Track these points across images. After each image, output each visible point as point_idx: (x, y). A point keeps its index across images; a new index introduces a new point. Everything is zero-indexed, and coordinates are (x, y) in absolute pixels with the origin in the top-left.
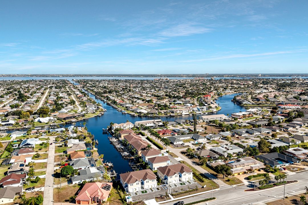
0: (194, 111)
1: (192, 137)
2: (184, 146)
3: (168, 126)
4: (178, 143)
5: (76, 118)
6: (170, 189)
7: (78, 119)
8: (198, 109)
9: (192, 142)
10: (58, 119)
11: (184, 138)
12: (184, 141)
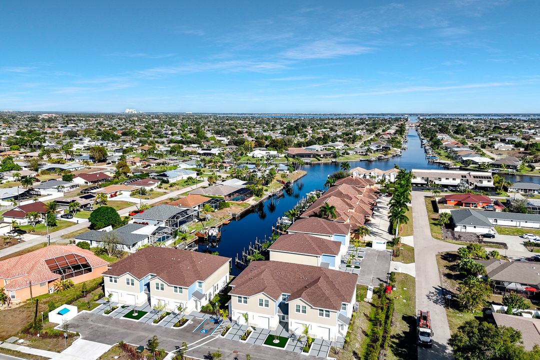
3: (511, 191)
4: (470, 229)
5: (316, 158)
6: (211, 338)
7: (319, 160)
9: (532, 238)
10: (285, 157)
11: (513, 224)
12: (502, 230)
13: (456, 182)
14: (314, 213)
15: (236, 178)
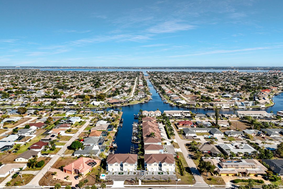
0: (237, 105)
1: (210, 131)
2: (195, 139)
3: (196, 118)
4: (190, 135)
5: (122, 104)
6: (145, 175)
7: (123, 105)
8: (242, 104)
9: (206, 136)
10: (107, 104)
11: (200, 131)
12: (198, 134)
13: (180, 115)
14: (147, 135)
15: (102, 120)
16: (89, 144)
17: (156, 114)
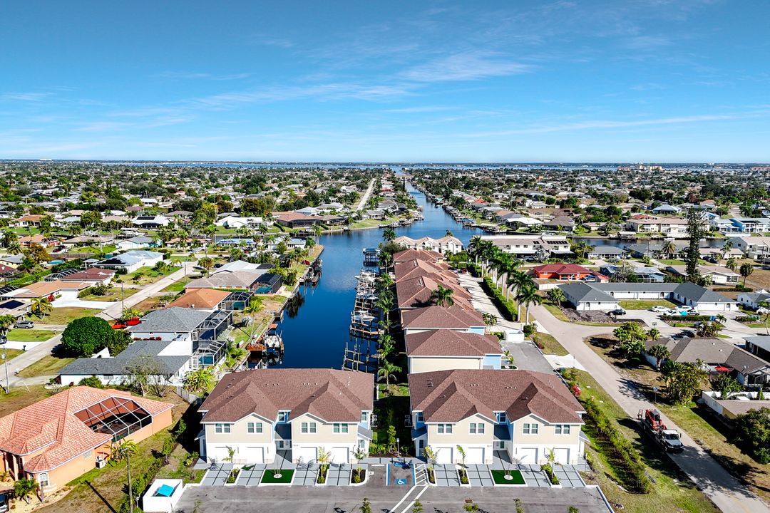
0: (718, 229)
1: (672, 294)
2: (620, 320)
3: (592, 258)
4: (594, 306)
5: (322, 226)
6: (419, 489)
8: (735, 224)
10: (275, 225)
11: (631, 296)
12: (627, 304)
13: (530, 250)
14: (417, 301)
15: (240, 259)
16: (155, 335)
17: (444, 248)
